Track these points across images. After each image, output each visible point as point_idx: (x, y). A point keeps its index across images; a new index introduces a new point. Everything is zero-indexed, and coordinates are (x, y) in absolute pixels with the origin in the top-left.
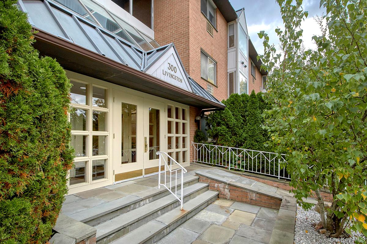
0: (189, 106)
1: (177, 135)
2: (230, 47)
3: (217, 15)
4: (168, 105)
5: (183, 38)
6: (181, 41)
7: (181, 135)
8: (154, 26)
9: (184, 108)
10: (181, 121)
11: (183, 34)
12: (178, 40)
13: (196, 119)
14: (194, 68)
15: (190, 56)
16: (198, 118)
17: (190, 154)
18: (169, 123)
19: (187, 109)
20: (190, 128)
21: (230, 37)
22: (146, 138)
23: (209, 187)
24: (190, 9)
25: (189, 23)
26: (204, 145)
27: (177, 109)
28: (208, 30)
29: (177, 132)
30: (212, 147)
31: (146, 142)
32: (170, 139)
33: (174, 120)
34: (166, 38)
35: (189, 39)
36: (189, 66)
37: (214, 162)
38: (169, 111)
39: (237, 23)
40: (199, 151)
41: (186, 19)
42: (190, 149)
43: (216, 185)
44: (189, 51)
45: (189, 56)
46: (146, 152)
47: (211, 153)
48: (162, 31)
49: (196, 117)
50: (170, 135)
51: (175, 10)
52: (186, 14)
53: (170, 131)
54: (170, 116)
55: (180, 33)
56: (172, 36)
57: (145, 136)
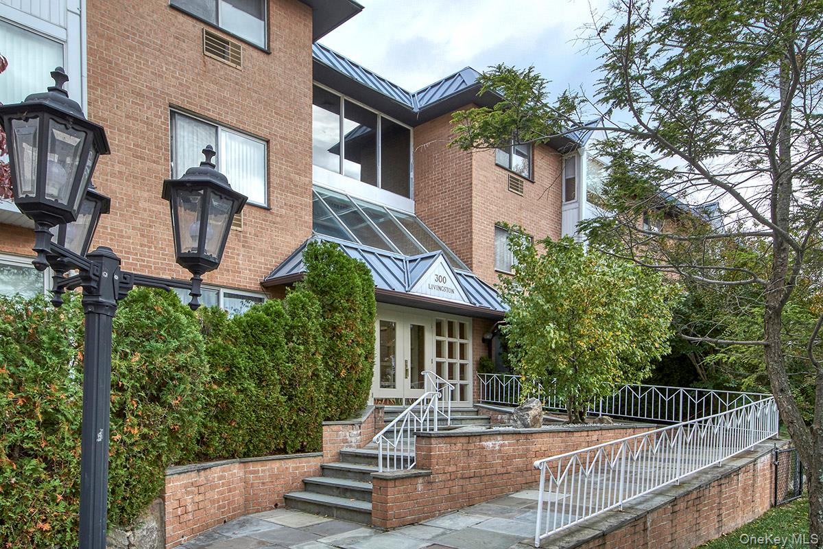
0: (471, 318)
1: (452, 361)
2: (567, 201)
3: (533, 152)
4: (437, 320)
5: (462, 216)
6: (460, 219)
7: (457, 361)
8: (415, 193)
9: (462, 322)
10: (457, 341)
11: (462, 209)
12: (455, 217)
13: (485, 337)
14: (481, 259)
15: (474, 242)
16: (488, 337)
17: (473, 389)
18: (439, 344)
19: (467, 323)
20: (473, 351)
21: (567, 180)
22: (406, 361)
23: (491, 421)
24: (474, 170)
25: (472, 193)
26: (495, 375)
27: (451, 324)
28: (510, 189)
29: (451, 356)
30: (508, 378)
31: (406, 366)
32: (439, 365)
33: (446, 339)
34: (435, 213)
35: (471, 216)
36: (472, 258)
37: (511, 400)
38: (439, 327)
39: (580, 156)
40: (488, 386)
41: (468, 185)
42: (474, 383)
43: (499, 417)
44: (471, 236)
45: (471, 242)
46: (406, 378)
47: (507, 387)
48: (428, 202)
49: (484, 334)
50: (439, 360)
51: (449, 170)
52: (468, 179)
53: (439, 354)
54: (439, 333)
55: (458, 207)
56: (444, 211)
57: (406, 359)
